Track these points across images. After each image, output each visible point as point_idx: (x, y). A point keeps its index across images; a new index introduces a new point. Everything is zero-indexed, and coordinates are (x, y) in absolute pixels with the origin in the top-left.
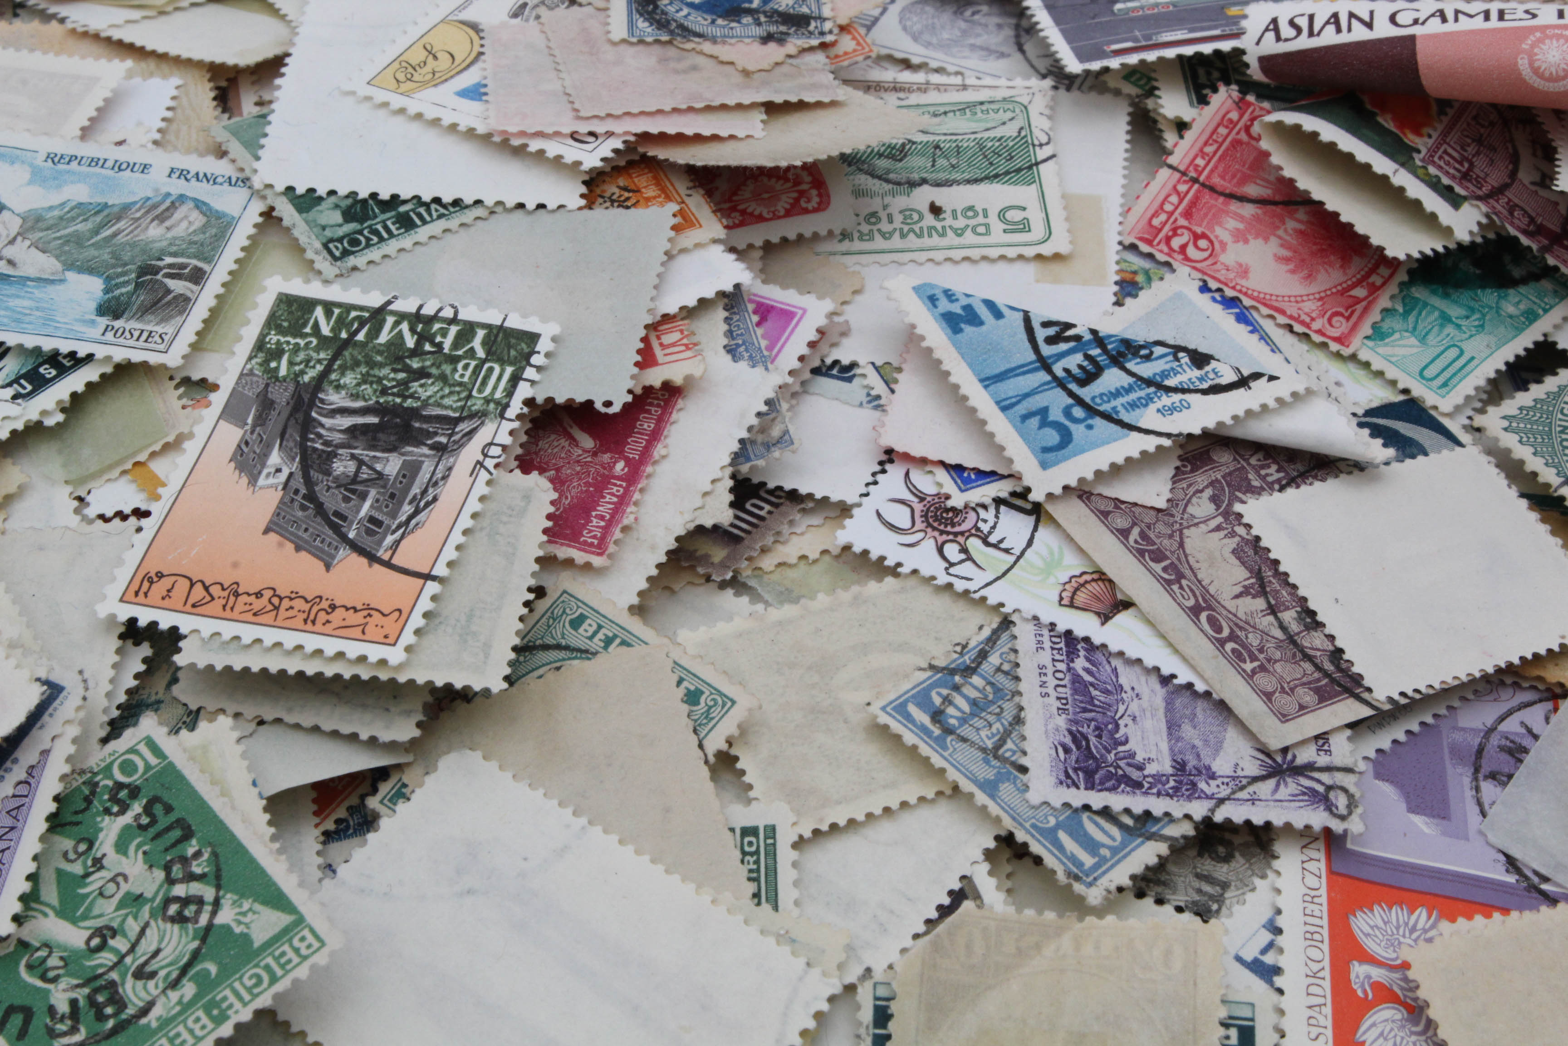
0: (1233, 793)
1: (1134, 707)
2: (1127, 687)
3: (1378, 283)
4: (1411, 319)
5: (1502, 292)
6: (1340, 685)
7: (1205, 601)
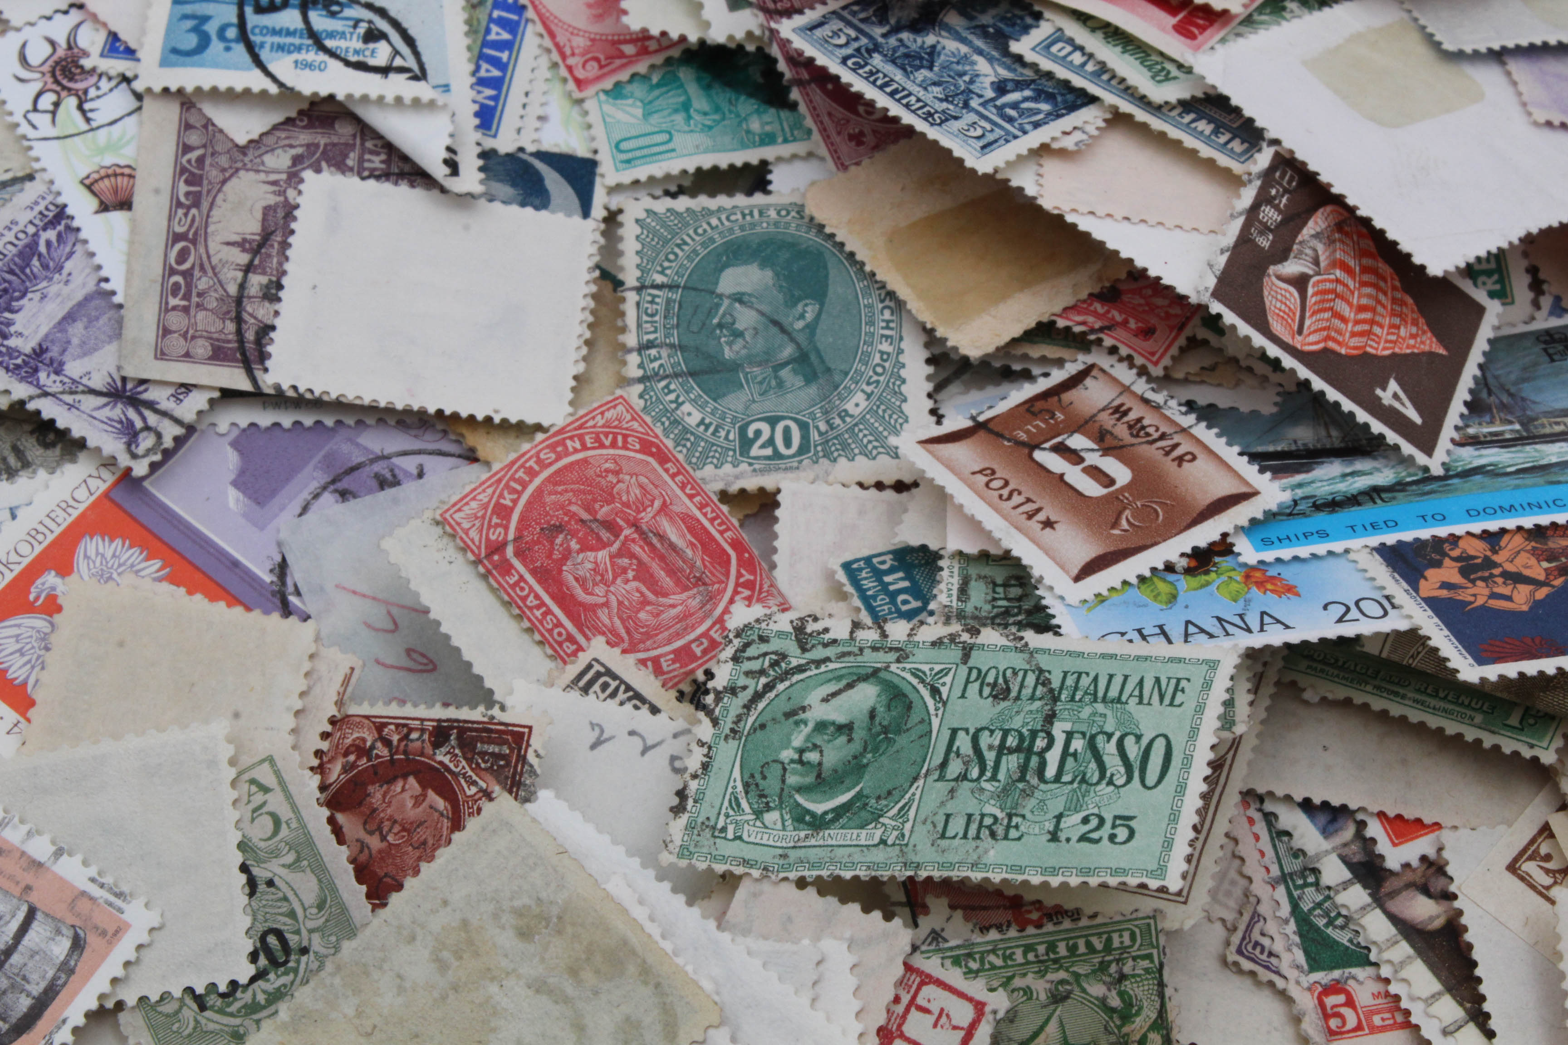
0: (62, 393)
1: (53, 289)
2: (65, 272)
3: (651, 49)
4: (656, 92)
5: (763, 107)
6: (244, 354)
7: (196, 233)
